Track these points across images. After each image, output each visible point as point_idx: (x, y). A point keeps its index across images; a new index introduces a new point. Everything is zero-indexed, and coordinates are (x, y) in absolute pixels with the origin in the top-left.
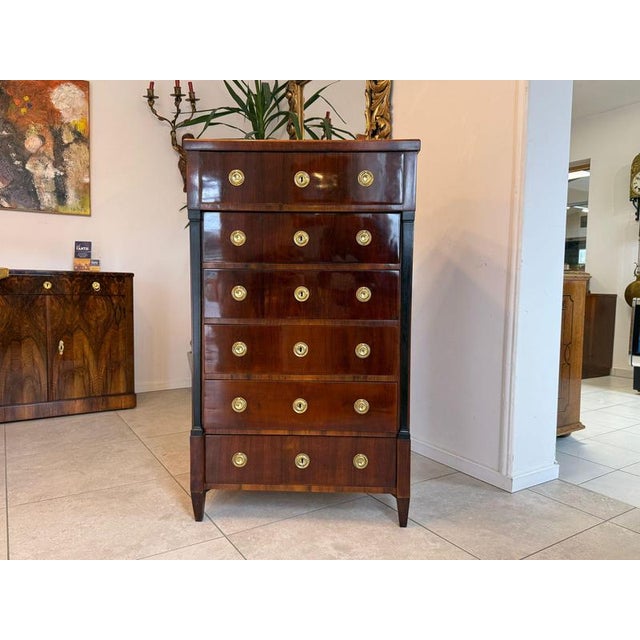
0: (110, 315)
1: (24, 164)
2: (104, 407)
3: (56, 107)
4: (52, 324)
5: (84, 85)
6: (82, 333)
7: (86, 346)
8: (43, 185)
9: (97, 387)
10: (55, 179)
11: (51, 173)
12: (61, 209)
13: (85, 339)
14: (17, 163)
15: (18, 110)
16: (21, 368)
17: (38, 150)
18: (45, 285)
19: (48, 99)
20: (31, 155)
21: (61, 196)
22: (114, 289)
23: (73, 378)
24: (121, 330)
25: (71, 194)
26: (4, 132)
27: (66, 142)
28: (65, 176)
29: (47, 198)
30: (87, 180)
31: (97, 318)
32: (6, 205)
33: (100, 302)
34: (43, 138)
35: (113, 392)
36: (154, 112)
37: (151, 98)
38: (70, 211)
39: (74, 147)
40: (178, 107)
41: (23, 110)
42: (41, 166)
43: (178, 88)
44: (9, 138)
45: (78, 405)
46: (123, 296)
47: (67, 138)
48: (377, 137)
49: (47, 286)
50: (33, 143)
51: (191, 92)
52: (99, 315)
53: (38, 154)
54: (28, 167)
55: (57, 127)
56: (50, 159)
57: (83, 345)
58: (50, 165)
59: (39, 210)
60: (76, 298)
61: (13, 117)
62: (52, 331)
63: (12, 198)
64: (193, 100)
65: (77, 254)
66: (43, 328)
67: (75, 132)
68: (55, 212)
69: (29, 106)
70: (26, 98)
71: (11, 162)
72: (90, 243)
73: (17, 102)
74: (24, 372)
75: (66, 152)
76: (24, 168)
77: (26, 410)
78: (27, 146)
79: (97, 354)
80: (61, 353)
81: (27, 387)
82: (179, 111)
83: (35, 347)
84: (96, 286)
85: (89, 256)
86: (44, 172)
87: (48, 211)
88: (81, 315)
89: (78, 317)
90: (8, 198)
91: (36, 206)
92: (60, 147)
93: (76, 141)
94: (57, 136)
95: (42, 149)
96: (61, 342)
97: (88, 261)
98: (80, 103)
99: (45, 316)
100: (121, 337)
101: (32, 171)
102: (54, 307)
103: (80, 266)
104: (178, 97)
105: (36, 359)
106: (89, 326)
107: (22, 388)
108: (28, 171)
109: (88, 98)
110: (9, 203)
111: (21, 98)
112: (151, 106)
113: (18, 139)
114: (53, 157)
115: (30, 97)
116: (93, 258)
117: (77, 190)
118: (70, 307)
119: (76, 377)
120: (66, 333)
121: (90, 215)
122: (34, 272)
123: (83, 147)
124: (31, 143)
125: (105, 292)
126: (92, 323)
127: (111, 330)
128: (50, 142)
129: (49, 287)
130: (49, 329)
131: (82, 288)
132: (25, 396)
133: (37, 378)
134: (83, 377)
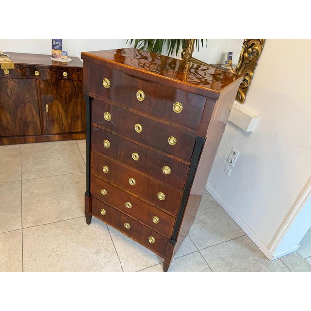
0: (73, 91)
2: (70, 138)
4: (41, 96)
6: (57, 101)
7: (60, 108)
9: (67, 128)
13: (60, 105)
16: (26, 118)
18: (36, 73)
22: (75, 76)
23: (54, 124)
24: (79, 99)
31: (66, 92)
33: (68, 84)
35: (75, 131)
45: (57, 137)
46: (81, 81)
52: (66, 91)
57: (58, 107)
60: (54, 81)
65: (54, 47)
66: (37, 98)
72: (61, 40)
74: (28, 120)
77: (31, 139)
79: (66, 112)
80: (47, 111)
81: (30, 127)
83: (33, 108)
84: (65, 74)
85: (61, 49)
88: (57, 90)
89: (55, 92)
96: (47, 106)
97: (60, 52)
99: (37, 92)
100: (79, 103)
103: (55, 55)
105: (34, 114)
106: (61, 96)
107: (28, 127)
116: (63, 50)
118: (51, 86)
119: (56, 124)
120: (49, 101)
122: (29, 65)
125: (70, 78)
126: (63, 95)
127: (73, 99)
129: (38, 74)
130: (40, 98)
131: (57, 76)
132: (30, 131)
133: (35, 123)
134: (59, 123)
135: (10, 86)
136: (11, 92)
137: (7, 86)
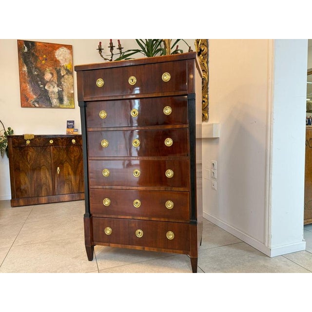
0: (81, 155)
1: (44, 87)
2: (78, 198)
3: (58, 59)
4: (54, 159)
5: (70, 47)
6: (68, 164)
7: (70, 170)
8: (53, 96)
9: (75, 189)
10: (58, 92)
11: (56, 89)
12: (61, 106)
13: (69, 166)
14: (41, 86)
15: (41, 61)
16: (41, 180)
17: (50, 80)
18: (50, 142)
19: (54, 55)
20: (47, 82)
21: (61, 100)
25: (65, 98)
26: (36, 73)
27: (62, 74)
28: (63, 90)
29: (55, 101)
30: (72, 92)
32: (37, 105)
33: (76, 149)
34: (52, 74)
35: (83, 191)
36: (102, 56)
37: (100, 50)
38: (65, 107)
39: (66, 76)
40: (112, 52)
41: (43, 62)
42: (52, 87)
43: (111, 43)
44: (38, 75)
45: (67, 197)
47: (63, 73)
48: (201, 55)
49: (51, 142)
50: (48, 76)
51: (120, 45)
52: (76, 155)
53: (50, 81)
54: (46, 88)
55: (58, 68)
56: (55, 83)
57: (68, 168)
58: (56, 86)
59: (52, 107)
60: (64, 147)
61: (39, 65)
62: (54, 163)
63: (40, 103)
64: (120, 48)
65: (68, 127)
66: (50, 161)
67: (66, 70)
68: (59, 107)
69: (46, 59)
70: (45, 56)
71: (39, 86)
72: (73, 121)
73: (40, 58)
74: (42, 182)
75: (62, 79)
76: (44, 88)
77: (44, 199)
78: (45, 78)
79: (75, 173)
80: (58, 173)
81: (44, 188)
82: (112, 54)
83: (47, 170)
84: (74, 141)
85: (73, 127)
86: (53, 89)
87: (56, 107)
88: (67, 155)
89: (65, 156)
90: (38, 102)
91: (50, 105)
92: (60, 77)
93: (67, 74)
94: (58, 72)
95: (52, 79)
96: (58, 168)
97: (72, 130)
98: (68, 56)
99: (51, 156)
101: (48, 89)
102: (54, 152)
103: (69, 132)
104: (112, 47)
105: (48, 176)
106: (71, 160)
107: (41, 189)
108: (46, 90)
109: (72, 53)
110: (38, 104)
111: (42, 57)
112: (100, 54)
113: (41, 75)
114: (57, 82)
115: (46, 55)
116: (75, 128)
117: (68, 97)
118: (62, 151)
119: (65, 185)
120: (60, 163)
121: (74, 108)
122: (45, 136)
123: (70, 76)
124: (47, 77)
125: (78, 144)
126: (73, 159)
127: (81, 162)
128: (55, 75)
129: (52, 142)
130: (53, 162)
131: (66, 143)
132: (43, 192)
133: (48, 184)
134: (69, 184)
135: (30, 153)
136: (30, 158)
137: (28, 153)
